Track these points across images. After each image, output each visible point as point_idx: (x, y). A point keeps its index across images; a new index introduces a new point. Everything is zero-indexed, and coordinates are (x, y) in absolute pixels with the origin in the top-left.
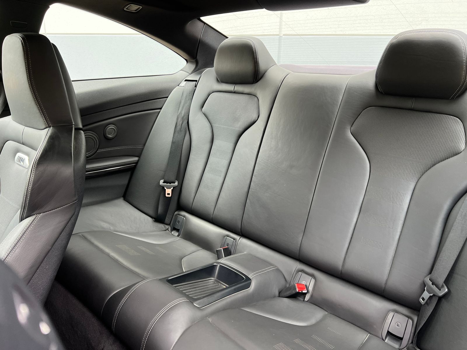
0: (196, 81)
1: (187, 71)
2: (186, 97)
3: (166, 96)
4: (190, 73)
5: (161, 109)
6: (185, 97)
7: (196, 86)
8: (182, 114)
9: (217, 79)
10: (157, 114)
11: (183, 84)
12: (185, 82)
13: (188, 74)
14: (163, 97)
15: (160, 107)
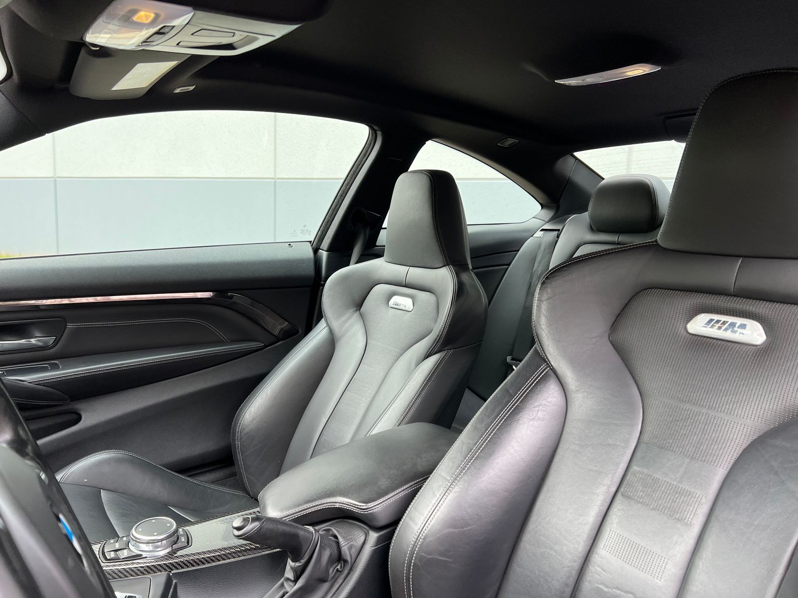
0: (559, 230)
1: (542, 219)
2: (545, 250)
3: (517, 249)
4: (546, 220)
5: (509, 265)
6: (543, 250)
7: (558, 237)
8: (538, 271)
9: (591, 227)
10: (503, 272)
11: (539, 234)
12: (542, 232)
13: (545, 222)
14: (513, 250)
15: (507, 263)
